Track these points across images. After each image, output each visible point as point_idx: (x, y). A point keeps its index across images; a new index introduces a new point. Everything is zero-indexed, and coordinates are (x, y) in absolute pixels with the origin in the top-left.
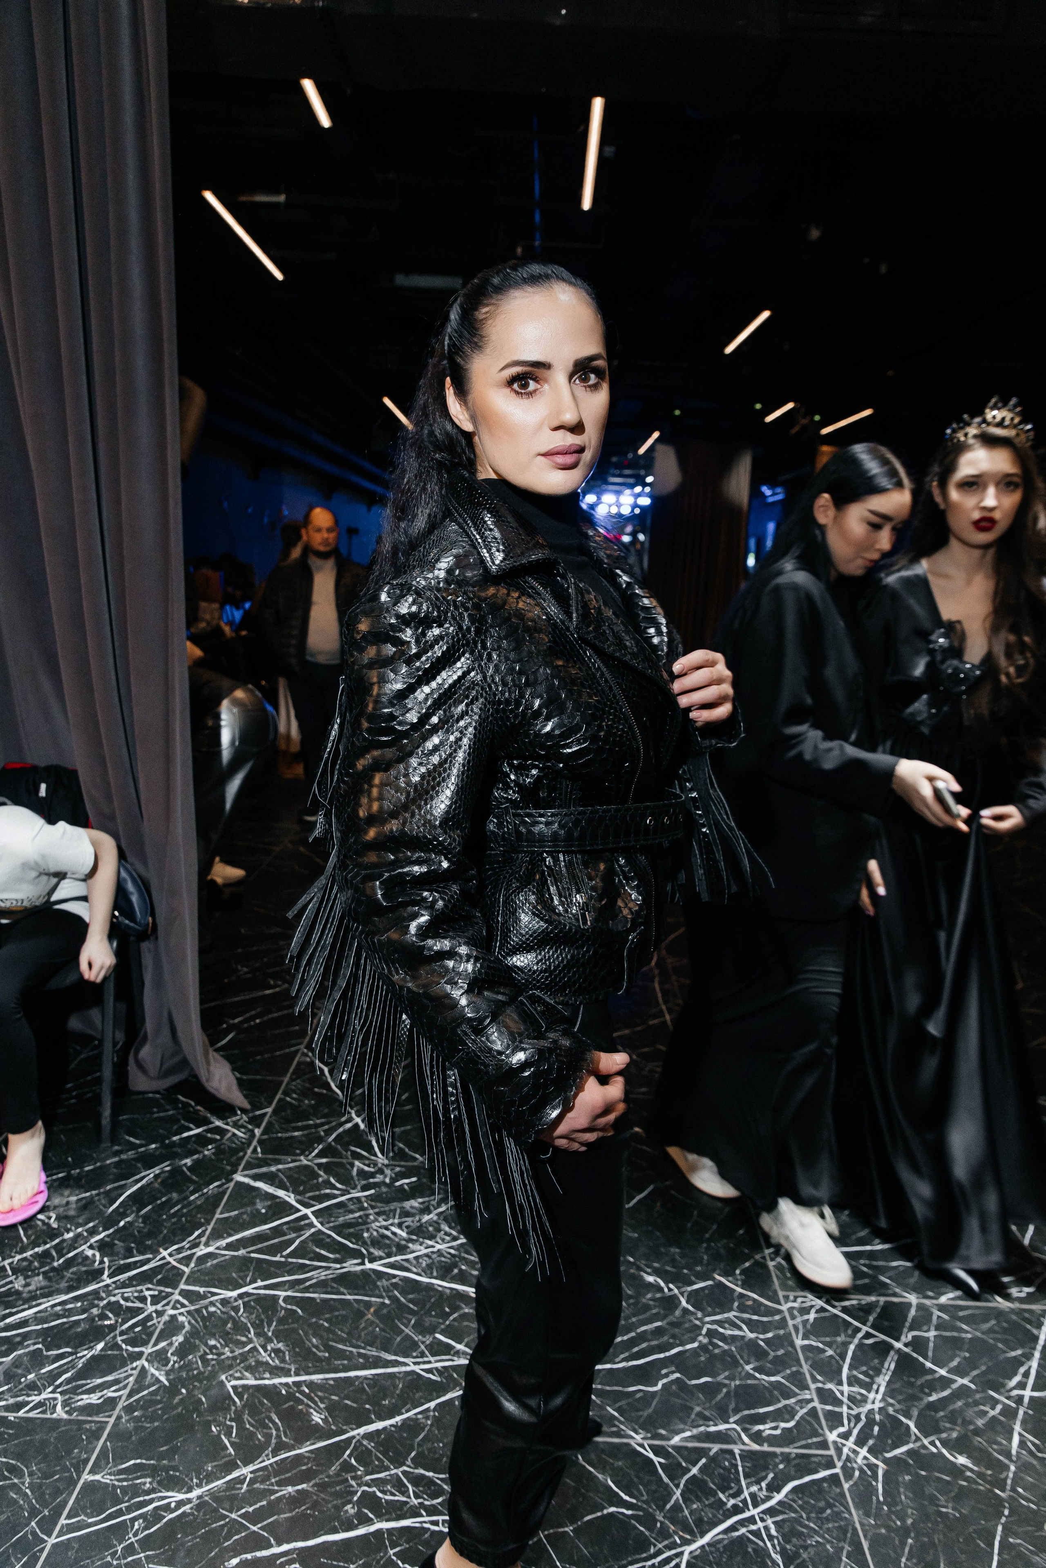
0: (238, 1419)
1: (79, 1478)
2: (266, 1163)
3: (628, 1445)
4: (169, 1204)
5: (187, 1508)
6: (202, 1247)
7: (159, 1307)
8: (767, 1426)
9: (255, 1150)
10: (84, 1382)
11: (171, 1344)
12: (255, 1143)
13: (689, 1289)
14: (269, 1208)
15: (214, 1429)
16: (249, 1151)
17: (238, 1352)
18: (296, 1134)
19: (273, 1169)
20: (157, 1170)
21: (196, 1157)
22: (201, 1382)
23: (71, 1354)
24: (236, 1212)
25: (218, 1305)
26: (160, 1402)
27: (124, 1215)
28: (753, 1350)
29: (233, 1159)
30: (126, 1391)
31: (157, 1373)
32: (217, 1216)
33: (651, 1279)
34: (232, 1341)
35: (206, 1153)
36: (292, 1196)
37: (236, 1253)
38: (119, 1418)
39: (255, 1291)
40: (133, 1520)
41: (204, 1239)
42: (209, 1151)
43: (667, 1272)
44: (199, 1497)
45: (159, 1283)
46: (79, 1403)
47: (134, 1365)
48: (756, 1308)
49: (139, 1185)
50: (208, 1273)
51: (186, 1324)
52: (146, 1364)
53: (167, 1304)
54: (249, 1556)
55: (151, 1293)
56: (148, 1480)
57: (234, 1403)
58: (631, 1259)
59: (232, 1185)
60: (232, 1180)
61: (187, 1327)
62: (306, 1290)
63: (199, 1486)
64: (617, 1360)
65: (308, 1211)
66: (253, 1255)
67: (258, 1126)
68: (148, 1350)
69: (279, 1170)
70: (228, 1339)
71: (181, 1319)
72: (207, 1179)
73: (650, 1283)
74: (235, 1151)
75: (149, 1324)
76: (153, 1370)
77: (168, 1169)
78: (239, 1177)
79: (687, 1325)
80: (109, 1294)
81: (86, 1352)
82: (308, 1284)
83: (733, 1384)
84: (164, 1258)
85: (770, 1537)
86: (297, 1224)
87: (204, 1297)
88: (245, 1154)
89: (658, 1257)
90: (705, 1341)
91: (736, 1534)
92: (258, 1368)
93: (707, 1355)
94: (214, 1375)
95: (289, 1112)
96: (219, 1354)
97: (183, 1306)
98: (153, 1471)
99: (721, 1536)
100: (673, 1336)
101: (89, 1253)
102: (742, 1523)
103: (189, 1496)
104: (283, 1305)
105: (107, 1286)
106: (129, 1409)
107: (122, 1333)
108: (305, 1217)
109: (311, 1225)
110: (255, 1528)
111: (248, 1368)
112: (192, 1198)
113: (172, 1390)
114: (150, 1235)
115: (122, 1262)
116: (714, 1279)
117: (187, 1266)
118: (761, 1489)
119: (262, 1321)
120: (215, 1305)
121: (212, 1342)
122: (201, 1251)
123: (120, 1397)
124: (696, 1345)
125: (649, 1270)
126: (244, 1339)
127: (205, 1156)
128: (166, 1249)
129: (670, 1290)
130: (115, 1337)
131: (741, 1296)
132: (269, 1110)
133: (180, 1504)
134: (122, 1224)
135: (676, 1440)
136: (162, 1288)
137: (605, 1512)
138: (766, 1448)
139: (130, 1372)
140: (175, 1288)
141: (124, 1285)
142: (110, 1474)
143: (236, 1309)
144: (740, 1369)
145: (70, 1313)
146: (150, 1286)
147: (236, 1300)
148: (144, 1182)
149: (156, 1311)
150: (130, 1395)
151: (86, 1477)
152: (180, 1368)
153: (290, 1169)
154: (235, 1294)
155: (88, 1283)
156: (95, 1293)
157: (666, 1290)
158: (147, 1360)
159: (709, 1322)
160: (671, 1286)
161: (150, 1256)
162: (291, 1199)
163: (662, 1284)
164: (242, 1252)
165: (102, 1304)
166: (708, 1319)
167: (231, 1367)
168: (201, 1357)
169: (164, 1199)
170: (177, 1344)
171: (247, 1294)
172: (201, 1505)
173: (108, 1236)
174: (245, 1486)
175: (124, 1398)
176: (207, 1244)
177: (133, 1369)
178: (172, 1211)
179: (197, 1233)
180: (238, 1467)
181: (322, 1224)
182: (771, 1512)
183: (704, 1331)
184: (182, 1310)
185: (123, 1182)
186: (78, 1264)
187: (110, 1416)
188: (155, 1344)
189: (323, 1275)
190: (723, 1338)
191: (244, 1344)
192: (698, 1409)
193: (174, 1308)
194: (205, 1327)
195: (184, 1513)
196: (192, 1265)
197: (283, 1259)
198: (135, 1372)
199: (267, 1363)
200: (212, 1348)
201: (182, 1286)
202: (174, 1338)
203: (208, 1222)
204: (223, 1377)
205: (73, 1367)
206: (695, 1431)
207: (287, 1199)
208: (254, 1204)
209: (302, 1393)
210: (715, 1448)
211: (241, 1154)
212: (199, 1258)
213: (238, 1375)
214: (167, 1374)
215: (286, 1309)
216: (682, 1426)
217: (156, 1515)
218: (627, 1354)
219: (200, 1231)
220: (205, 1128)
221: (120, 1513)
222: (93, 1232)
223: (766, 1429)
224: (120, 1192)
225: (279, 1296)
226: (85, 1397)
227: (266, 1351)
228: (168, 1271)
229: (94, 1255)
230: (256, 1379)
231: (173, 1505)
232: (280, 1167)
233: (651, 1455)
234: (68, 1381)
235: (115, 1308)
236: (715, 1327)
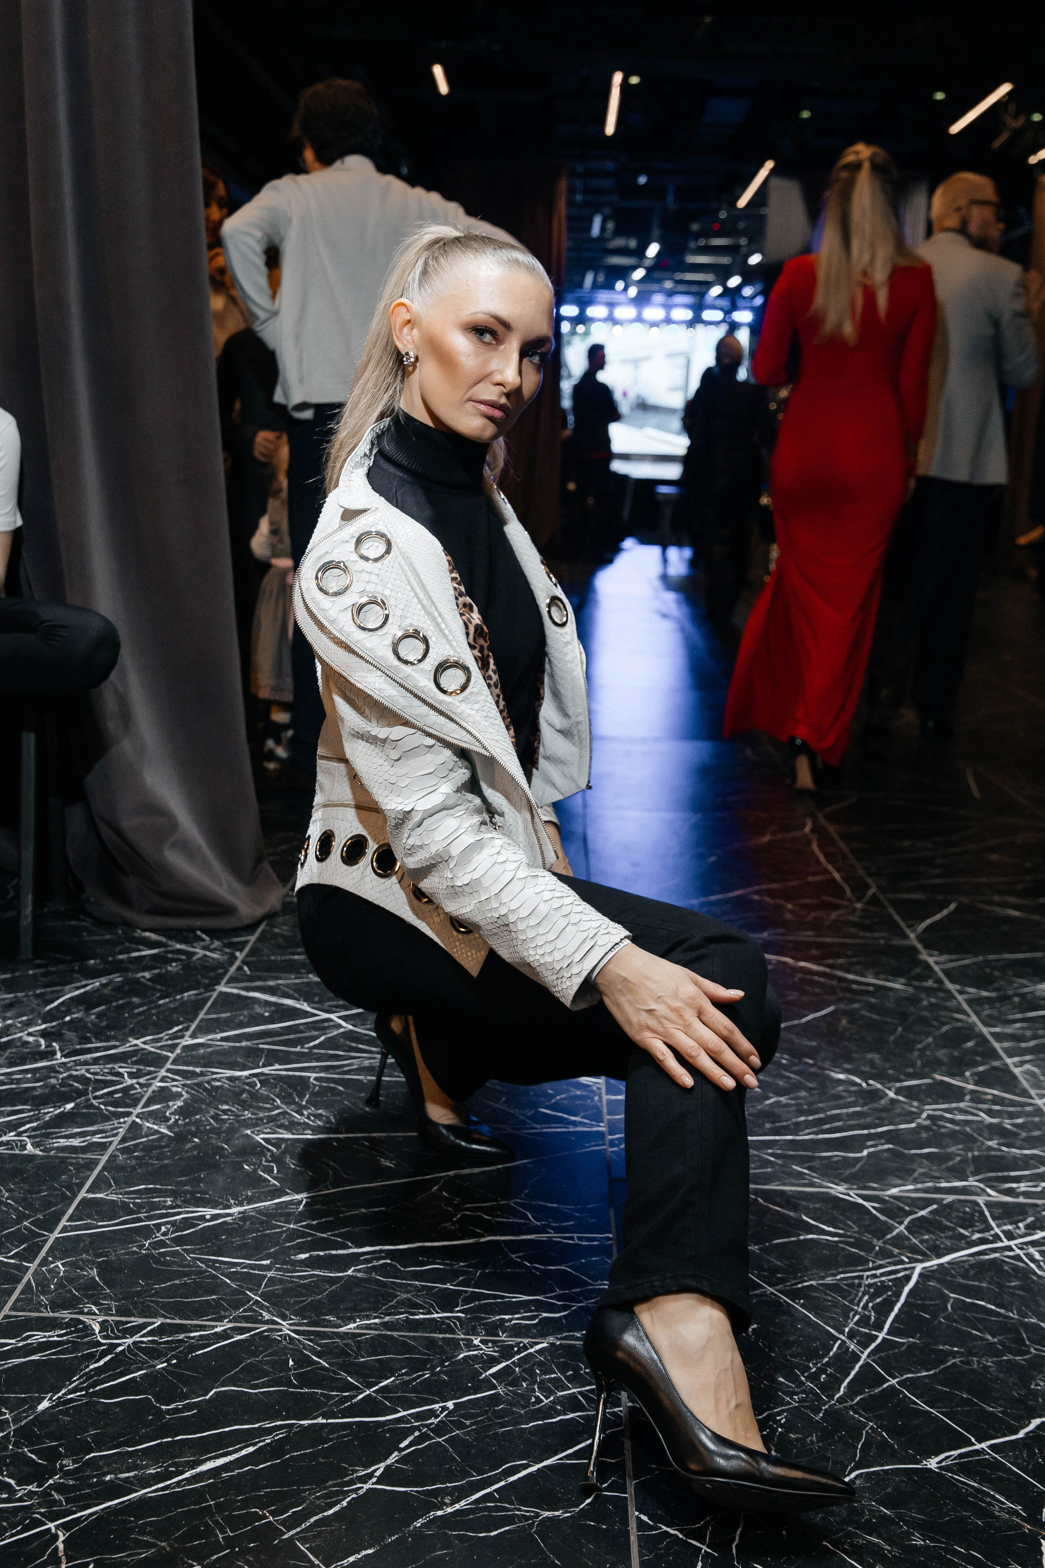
0: (276, 1159)
1: (75, 1196)
2: (259, 979)
3: (827, 1193)
4: (131, 1006)
5: (228, 1219)
6: (187, 1038)
7: (142, 1080)
8: (1022, 1185)
9: (240, 968)
10: (57, 1130)
11: (168, 1107)
12: (237, 963)
13: (898, 1085)
14: (272, 1013)
15: (246, 1167)
16: (233, 969)
17: (261, 1115)
18: (297, 957)
19: (272, 983)
20: (104, 980)
21: (156, 971)
22: (219, 1134)
23: (29, 1111)
24: (228, 1014)
25: (224, 1080)
26: (165, 1147)
27: (68, 1012)
28: (997, 1131)
29: (212, 974)
30: (119, 1138)
31: (155, 1127)
32: (201, 1016)
33: (842, 1076)
34: (251, 1107)
35: (170, 968)
36: (305, 1004)
37: (238, 1044)
38: (113, 1157)
39: (273, 1072)
40: (158, 1227)
41: (188, 1033)
42: (173, 967)
43: (863, 1072)
44: (240, 1213)
45: (135, 1063)
46: (56, 1145)
47: (122, 1120)
48: (996, 1100)
49: (82, 991)
50: (203, 1057)
51: (184, 1093)
52: (138, 1120)
53: (154, 1078)
54: (321, 1253)
55: (128, 1070)
56: (169, 1199)
57: (269, 1150)
58: (810, 1061)
59: (215, 994)
60: (214, 990)
61: (186, 1096)
62: (348, 1072)
63: (241, 1205)
64: (801, 1133)
65: (332, 1016)
66: (261, 1046)
67: (241, 950)
68: (139, 1110)
69: (279, 985)
70: (245, 1106)
71: (174, 1089)
72: (179, 987)
73: (839, 1080)
74: (214, 968)
75: (132, 1092)
76: (148, 1124)
77: (120, 979)
78: (222, 988)
79: (898, 1111)
80: (69, 1069)
81: (52, 1110)
82: (346, 1069)
83: (970, 1155)
84: (136, 1045)
85: (1033, 1260)
86: (317, 1025)
87: (202, 1074)
88: (226, 972)
89: (849, 1060)
90: (927, 1122)
91: (987, 1257)
92: (292, 1126)
93: (931, 1133)
94: (232, 1131)
95: (281, 941)
96: (237, 1116)
97: (174, 1080)
98: (174, 1194)
99: (965, 1258)
100: (879, 1118)
101: (31, 1039)
102: (994, 1250)
103: (227, 1211)
104: (315, 1082)
105: (64, 1064)
106: (124, 1151)
107: (95, 1098)
108: (329, 1020)
109: (340, 1026)
110: (324, 1235)
111: (281, 1126)
112: (161, 1002)
113: (181, 1137)
114: (109, 1027)
115: (78, 1047)
116: (933, 1079)
117: (172, 1053)
118: (1019, 1228)
119: (291, 1095)
120: (218, 1080)
121: (225, 1107)
122: (187, 1041)
123: (111, 1143)
124: (913, 1125)
125: (837, 1070)
126: (268, 1106)
127: (167, 971)
128: (137, 1039)
129: (868, 1085)
130: (89, 1099)
131: (973, 1092)
132: (253, 939)
133: (215, 1217)
134: (68, 1019)
135: (894, 1191)
136: (142, 1067)
137: (802, 1238)
138: (1021, 1200)
139: (116, 1125)
140: (162, 1067)
141: (86, 1063)
142: (116, 1194)
143: (253, 1085)
144: (979, 1144)
145: (18, 1081)
146: (123, 1065)
147: (247, 1078)
148: (88, 988)
149: (138, 1083)
150: (124, 1140)
151: (83, 1194)
152: (186, 1124)
153: (295, 984)
154: (246, 1073)
155: (36, 1061)
156: (52, 1069)
157: (864, 1085)
158: (137, 1116)
159: (929, 1109)
160: (871, 1082)
161: (118, 1043)
162: (305, 1007)
163: (858, 1080)
164: (244, 1044)
165: (61, 1076)
166: (927, 1107)
167: (257, 1125)
168: (212, 1117)
169: (121, 1002)
170: (175, 1107)
171: (262, 1074)
172: (244, 1217)
173: (53, 1027)
174: (301, 1207)
175: (115, 1143)
176: (193, 1036)
177: (120, 1123)
178: (136, 1011)
179: (176, 1029)
180: (288, 1194)
181: (354, 1025)
182: (1033, 1244)
183: (924, 1115)
184: (175, 1083)
185: (59, 988)
186: (16, 1047)
187: (103, 1155)
188: (147, 1105)
189: (367, 1063)
190: (952, 1121)
191: (270, 1110)
192: (922, 1170)
193: (162, 1081)
194: (210, 1095)
195: (225, 1223)
196: (178, 1051)
197: (306, 1050)
198: (126, 1126)
199: (307, 1124)
200: (225, 1112)
201: (168, 1066)
202: (171, 1103)
203: (192, 1021)
204: (249, 1132)
205: (38, 1120)
206: (919, 1186)
207: (298, 1006)
208: (253, 1009)
209: (363, 1145)
210: (950, 1198)
211: (221, 971)
212: (184, 1047)
213: (268, 1130)
214: (169, 1128)
215: (320, 1086)
216: (900, 1182)
217: (187, 1223)
218: (815, 1129)
219: (180, 1027)
220: (162, 949)
221: (139, 1220)
222: (29, 1024)
223: (1023, 1187)
224: (56, 995)
225: (309, 1077)
226: (62, 1140)
227: (302, 1115)
228: (143, 1055)
229: (37, 1041)
230: (293, 1134)
231: (208, 1217)
232: (280, 982)
233: (860, 1201)
234: (34, 1129)
235: (82, 1080)
236: (939, 1113)
